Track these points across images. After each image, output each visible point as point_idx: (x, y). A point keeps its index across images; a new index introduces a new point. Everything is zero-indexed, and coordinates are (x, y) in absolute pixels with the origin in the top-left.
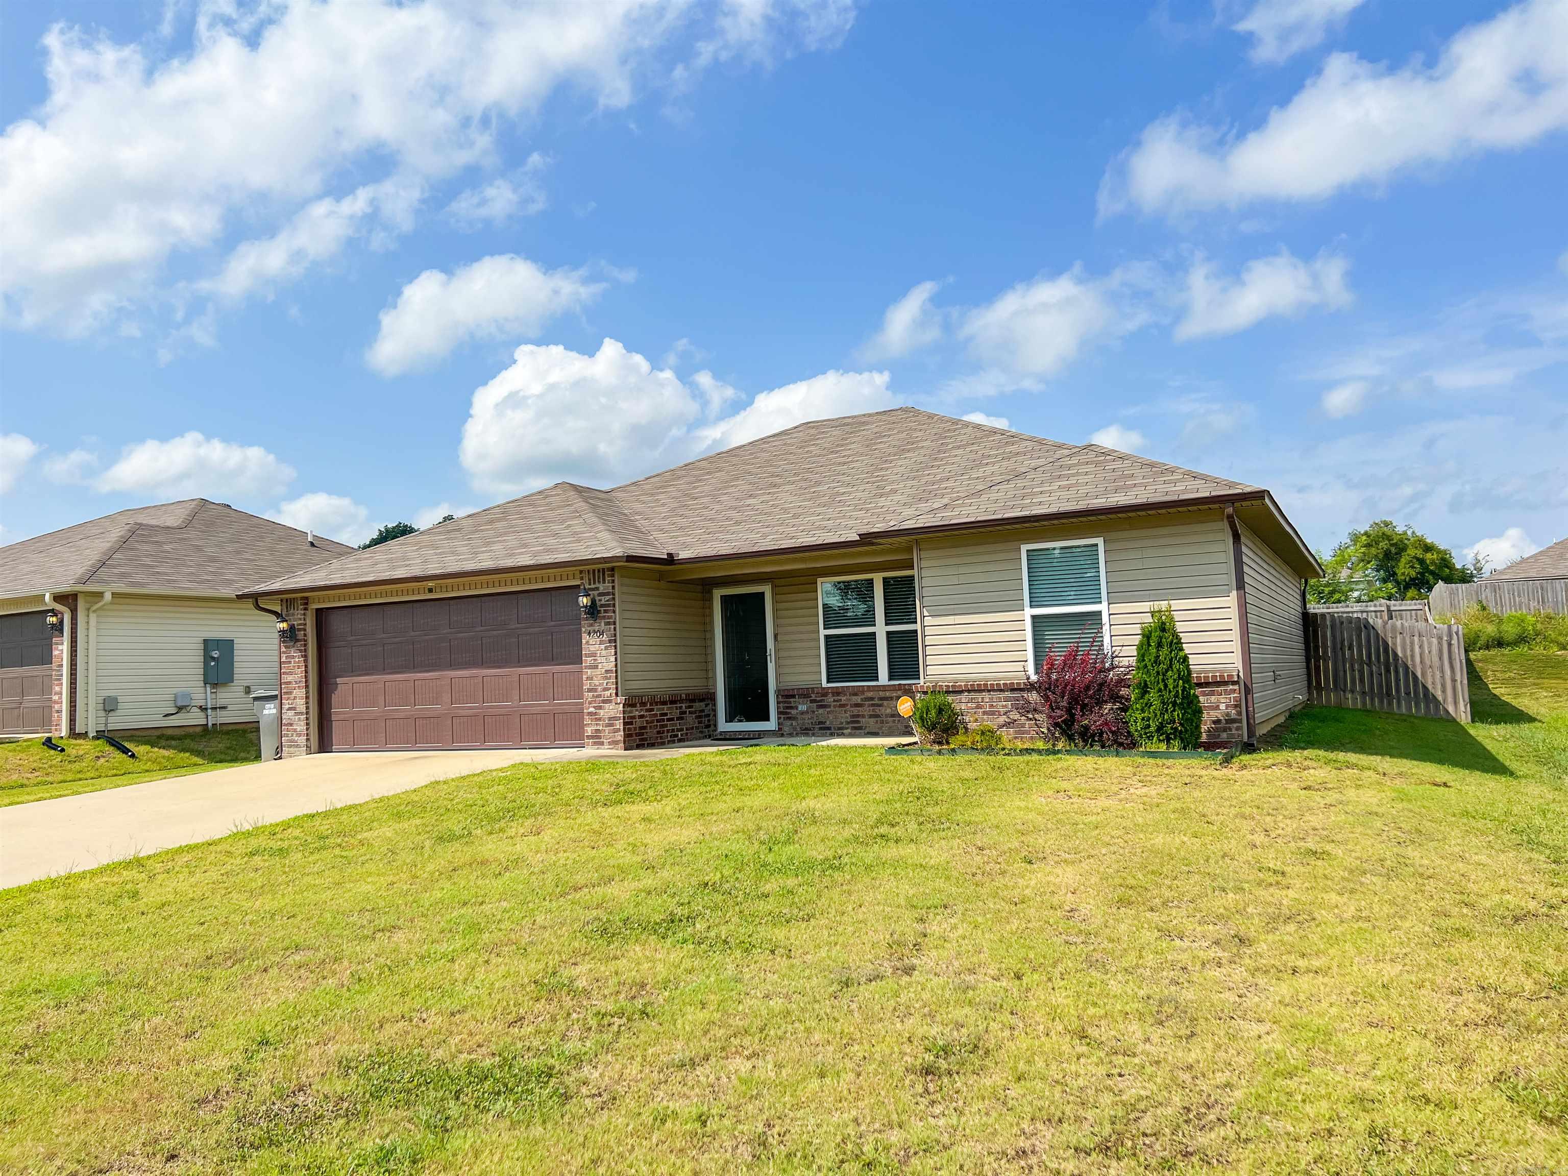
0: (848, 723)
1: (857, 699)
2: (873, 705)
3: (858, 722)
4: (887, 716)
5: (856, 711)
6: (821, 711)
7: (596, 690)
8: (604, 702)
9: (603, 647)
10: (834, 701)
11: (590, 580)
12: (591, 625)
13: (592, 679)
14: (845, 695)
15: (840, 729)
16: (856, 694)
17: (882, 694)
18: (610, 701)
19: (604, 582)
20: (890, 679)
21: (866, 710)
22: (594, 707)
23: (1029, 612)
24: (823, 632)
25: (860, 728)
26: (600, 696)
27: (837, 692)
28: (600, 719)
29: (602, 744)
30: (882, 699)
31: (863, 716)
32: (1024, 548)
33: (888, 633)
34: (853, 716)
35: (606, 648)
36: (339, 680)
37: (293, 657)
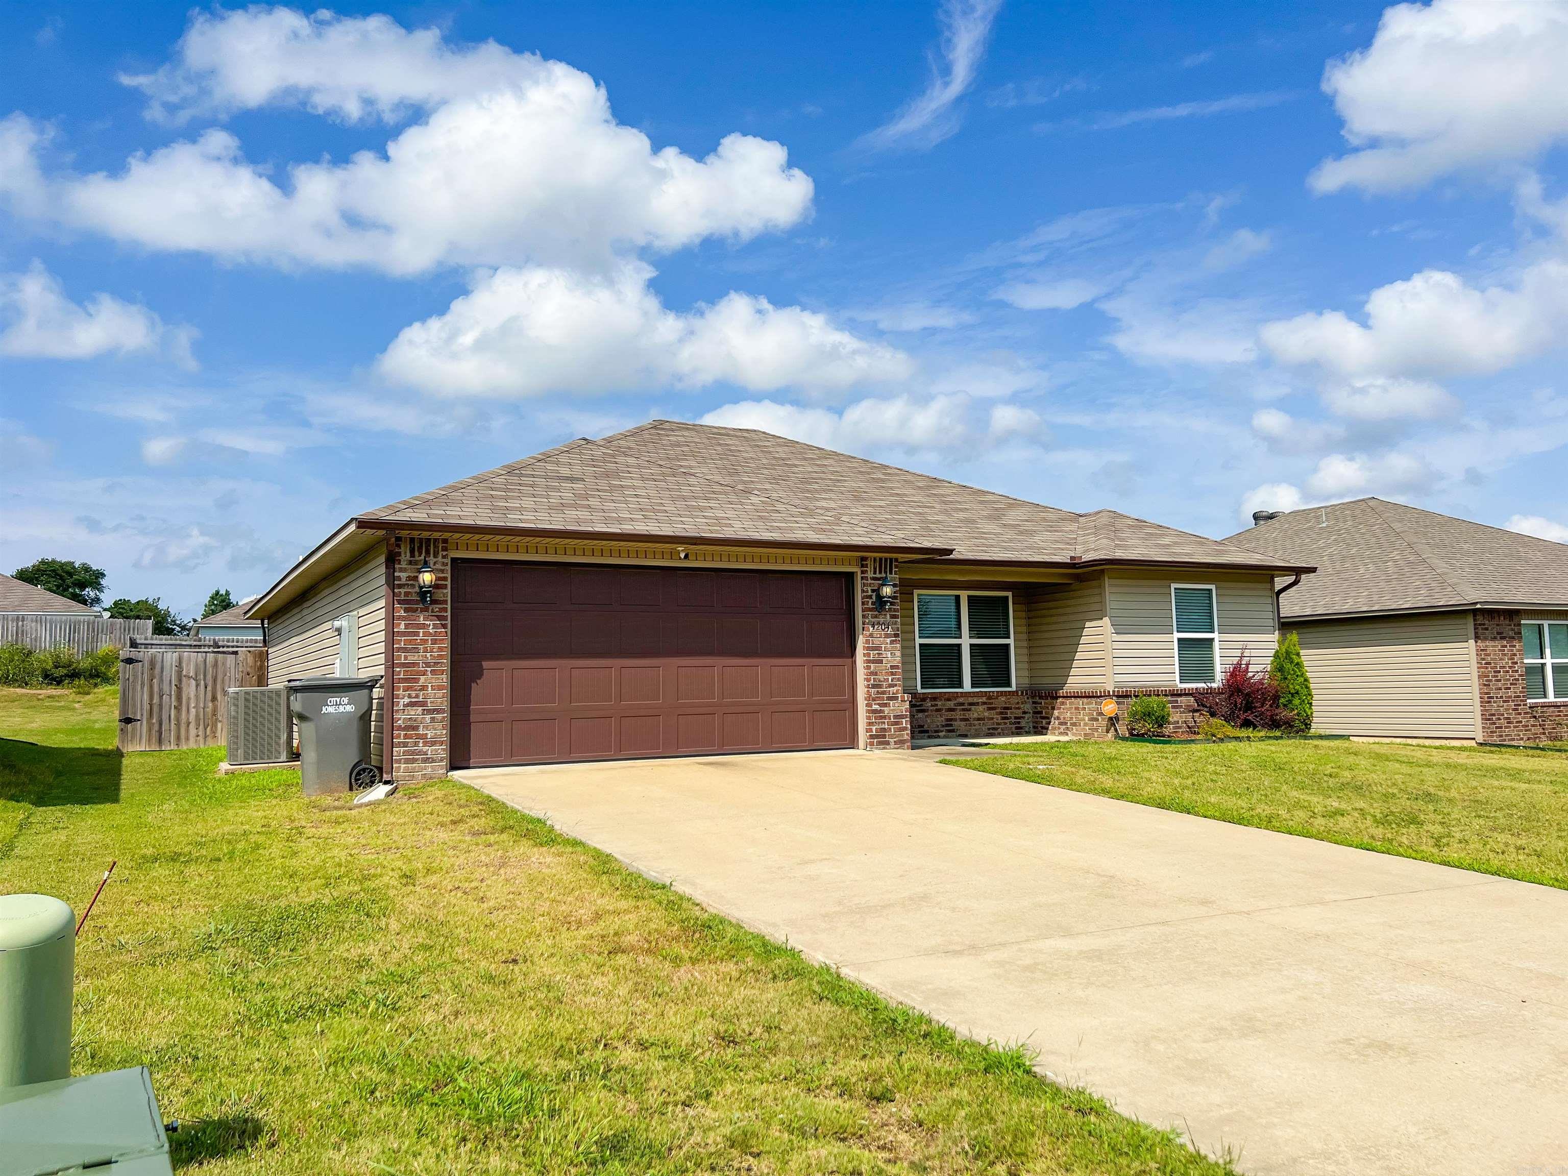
0: (943, 726)
1: (951, 704)
2: (963, 710)
3: (951, 725)
4: (975, 719)
5: (950, 715)
6: (920, 715)
7: (880, 686)
8: (890, 699)
9: (888, 640)
10: (932, 706)
11: (875, 569)
12: (876, 617)
13: (876, 674)
14: (941, 700)
15: (936, 731)
16: (949, 700)
17: (970, 700)
18: (896, 698)
19: (891, 573)
20: (972, 687)
21: (958, 715)
22: (879, 704)
23: (1177, 635)
24: (918, 641)
25: (953, 731)
26: (884, 693)
27: (935, 698)
28: (885, 717)
29: (888, 743)
30: (971, 704)
31: (955, 720)
32: (1173, 586)
33: (971, 645)
34: (948, 720)
35: (892, 642)
36: (485, 664)
37: (424, 626)
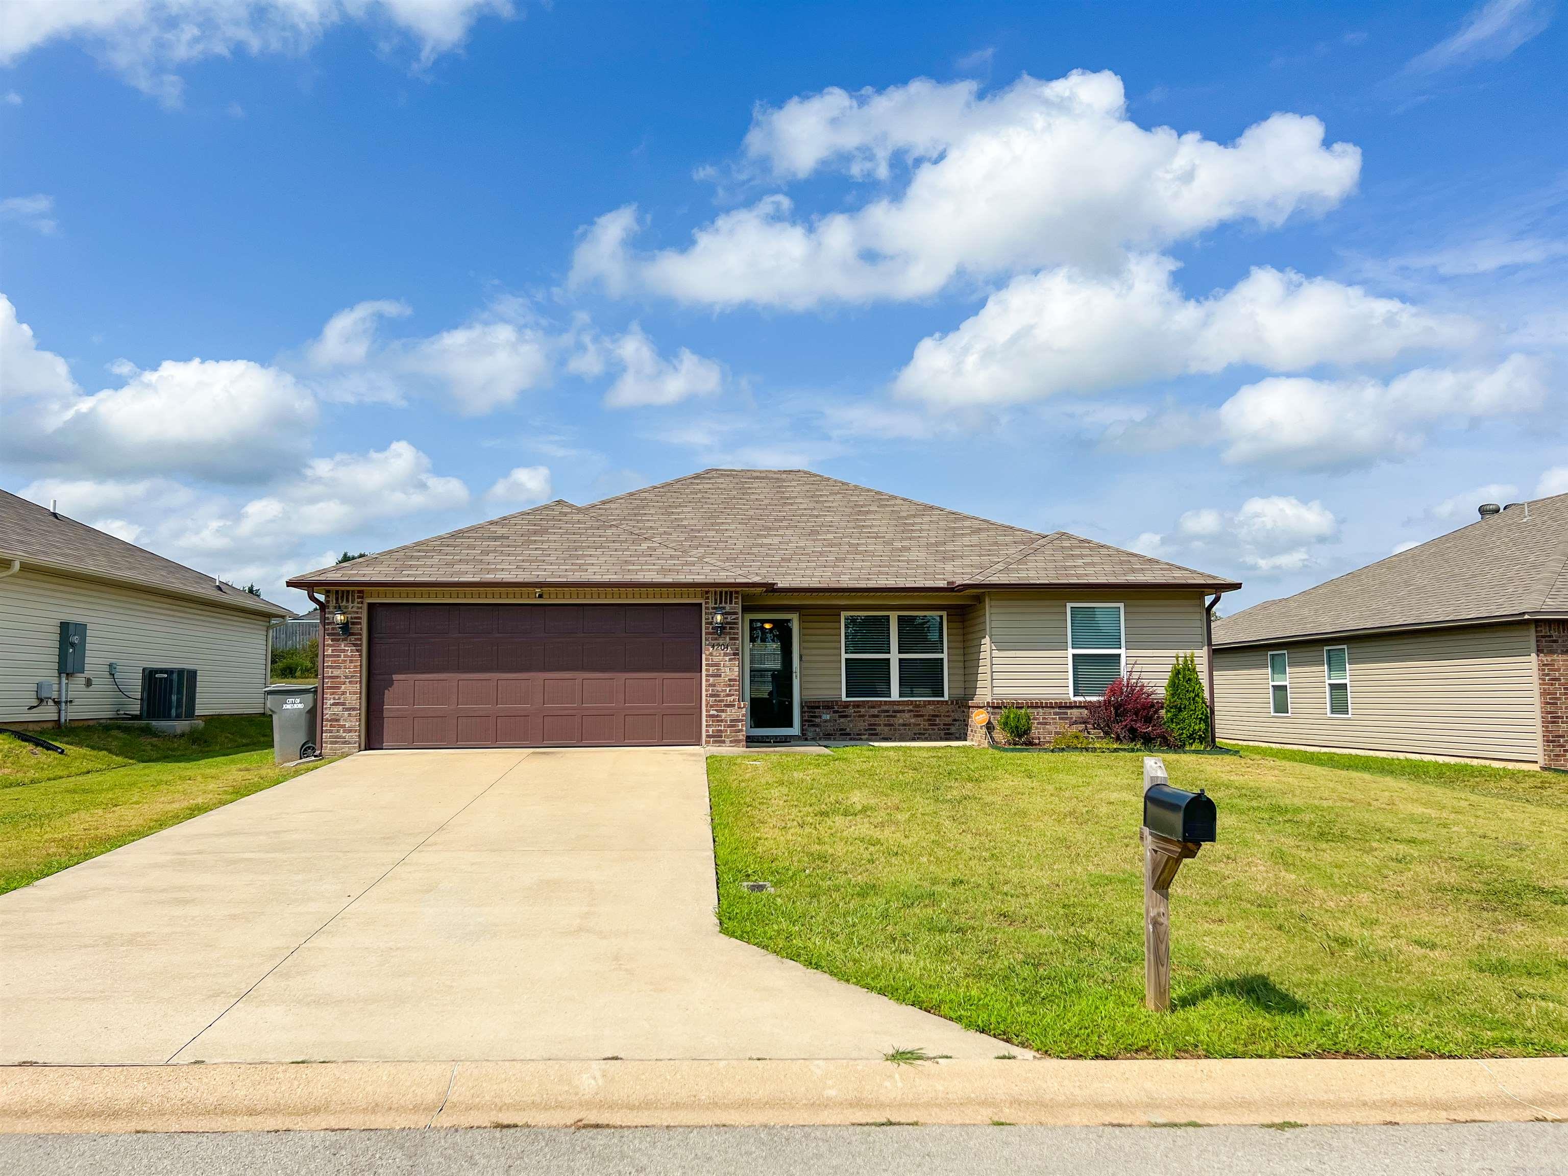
0: (866, 730)
1: (875, 711)
2: (887, 716)
3: (875, 730)
4: (899, 725)
5: (873, 720)
6: (842, 720)
7: (718, 696)
8: (726, 706)
9: (727, 658)
10: (855, 712)
11: (716, 600)
12: (716, 639)
13: (714, 686)
14: (865, 707)
15: (858, 735)
16: (873, 707)
17: (896, 708)
18: (734, 706)
20: (900, 696)
21: (882, 720)
22: (716, 710)
23: (1071, 652)
24: (844, 656)
25: (876, 734)
26: (722, 701)
27: (857, 705)
28: (722, 721)
29: (724, 742)
30: (895, 712)
31: (880, 725)
32: (1069, 605)
33: (900, 660)
34: (870, 725)
35: (730, 660)
36: (395, 677)
37: (344, 651)
